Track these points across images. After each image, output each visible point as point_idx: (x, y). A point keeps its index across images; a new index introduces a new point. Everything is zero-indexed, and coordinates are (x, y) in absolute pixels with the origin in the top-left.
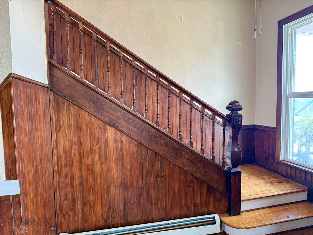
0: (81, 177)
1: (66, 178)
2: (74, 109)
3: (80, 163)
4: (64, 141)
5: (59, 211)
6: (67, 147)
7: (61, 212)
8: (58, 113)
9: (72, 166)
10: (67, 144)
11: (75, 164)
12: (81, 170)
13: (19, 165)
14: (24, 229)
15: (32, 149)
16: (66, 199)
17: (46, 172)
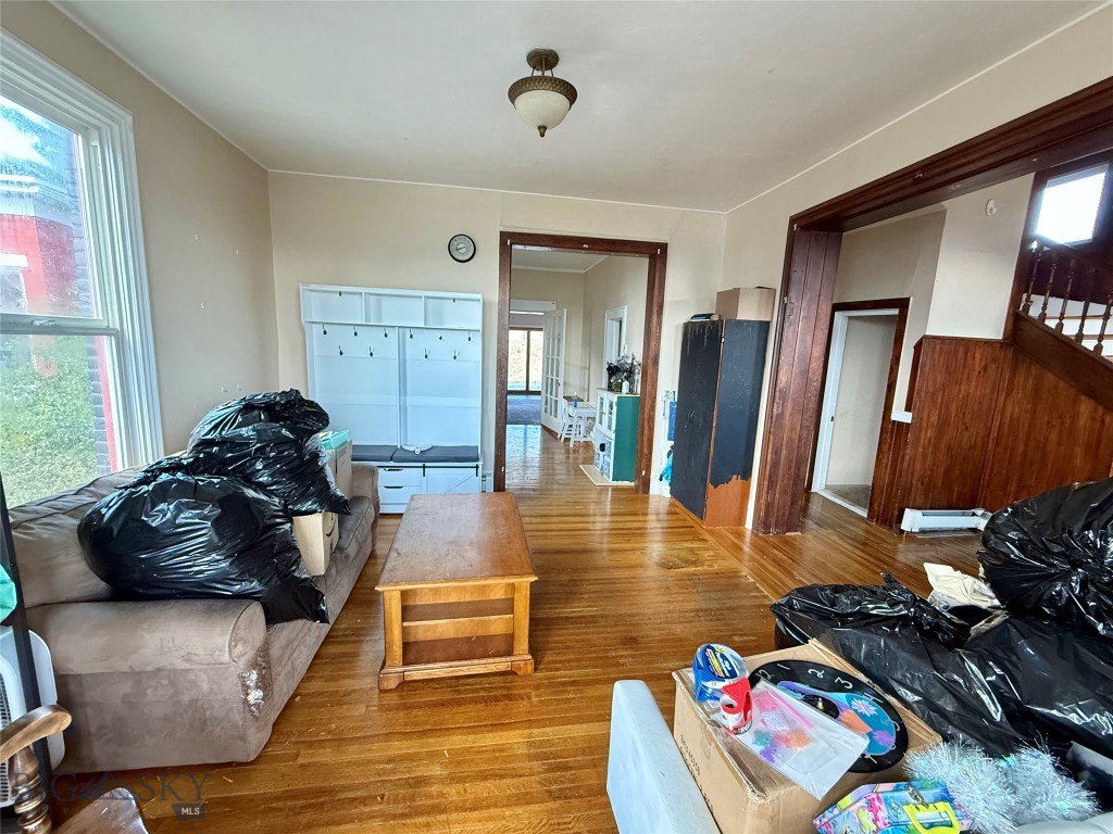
0: (1025, 454)
1: (1005, 449)
2: (1034, 370)
3: (1028, 437)
4: (1013, 406)
5: (986, 484)
6: (1016, 413)
7: (989, 484)
8: (1014, 373)
9: (1016, 438)
10: (1017, 410)
11: (1022, 436)
12: (1026, 445)
13: (916, 402)
14: (909, 451)
15: (942, 398)
16: (998, 473)
17: (966, 428)
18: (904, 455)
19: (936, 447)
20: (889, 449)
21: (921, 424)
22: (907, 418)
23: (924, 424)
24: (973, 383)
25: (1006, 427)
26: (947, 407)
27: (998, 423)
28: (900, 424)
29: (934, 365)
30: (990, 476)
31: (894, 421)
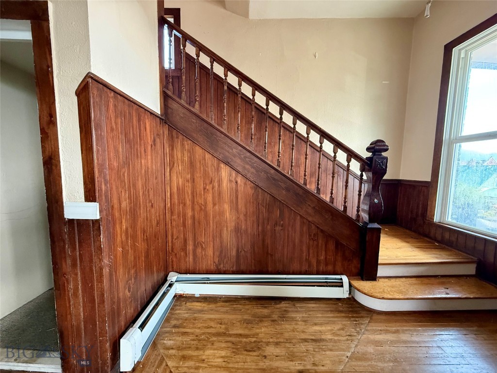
0: (193, 217)
1: (178, 216)
2: (188, 144)
3: (193, 203)
4: (177, 177)
5: (170, 250)
6: (180, 183)
8: (172, 147)
9: (185, 205)
10: (180, 181)
11: (188, 203)
12: (193, 209)
13: (101, 186)
14: (106, 261)
15: (129, 175)
16: (177, 237)
17: (152, 206)
18: (101, 269)
19: (134, 238)
20: (74, 265)
21: (113, 215)
22: (91, 211)
23: (117, 214)
24: (149, 157)
25: (176, 196)
26: (134, 185)
27: (169, 194)
28: (82, 224)
29: (112, 130)
30: (172, 242)
31: (71, 221)
